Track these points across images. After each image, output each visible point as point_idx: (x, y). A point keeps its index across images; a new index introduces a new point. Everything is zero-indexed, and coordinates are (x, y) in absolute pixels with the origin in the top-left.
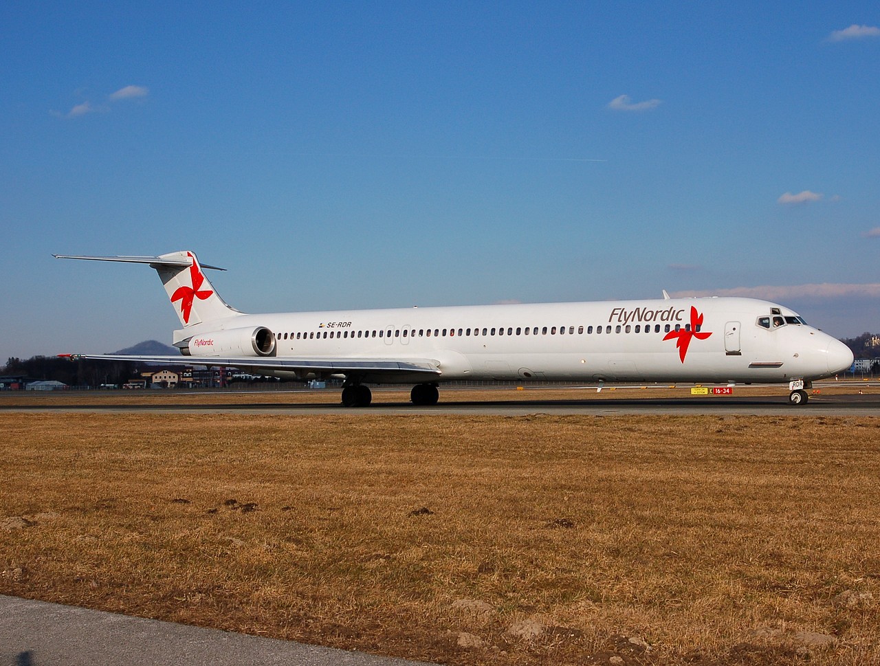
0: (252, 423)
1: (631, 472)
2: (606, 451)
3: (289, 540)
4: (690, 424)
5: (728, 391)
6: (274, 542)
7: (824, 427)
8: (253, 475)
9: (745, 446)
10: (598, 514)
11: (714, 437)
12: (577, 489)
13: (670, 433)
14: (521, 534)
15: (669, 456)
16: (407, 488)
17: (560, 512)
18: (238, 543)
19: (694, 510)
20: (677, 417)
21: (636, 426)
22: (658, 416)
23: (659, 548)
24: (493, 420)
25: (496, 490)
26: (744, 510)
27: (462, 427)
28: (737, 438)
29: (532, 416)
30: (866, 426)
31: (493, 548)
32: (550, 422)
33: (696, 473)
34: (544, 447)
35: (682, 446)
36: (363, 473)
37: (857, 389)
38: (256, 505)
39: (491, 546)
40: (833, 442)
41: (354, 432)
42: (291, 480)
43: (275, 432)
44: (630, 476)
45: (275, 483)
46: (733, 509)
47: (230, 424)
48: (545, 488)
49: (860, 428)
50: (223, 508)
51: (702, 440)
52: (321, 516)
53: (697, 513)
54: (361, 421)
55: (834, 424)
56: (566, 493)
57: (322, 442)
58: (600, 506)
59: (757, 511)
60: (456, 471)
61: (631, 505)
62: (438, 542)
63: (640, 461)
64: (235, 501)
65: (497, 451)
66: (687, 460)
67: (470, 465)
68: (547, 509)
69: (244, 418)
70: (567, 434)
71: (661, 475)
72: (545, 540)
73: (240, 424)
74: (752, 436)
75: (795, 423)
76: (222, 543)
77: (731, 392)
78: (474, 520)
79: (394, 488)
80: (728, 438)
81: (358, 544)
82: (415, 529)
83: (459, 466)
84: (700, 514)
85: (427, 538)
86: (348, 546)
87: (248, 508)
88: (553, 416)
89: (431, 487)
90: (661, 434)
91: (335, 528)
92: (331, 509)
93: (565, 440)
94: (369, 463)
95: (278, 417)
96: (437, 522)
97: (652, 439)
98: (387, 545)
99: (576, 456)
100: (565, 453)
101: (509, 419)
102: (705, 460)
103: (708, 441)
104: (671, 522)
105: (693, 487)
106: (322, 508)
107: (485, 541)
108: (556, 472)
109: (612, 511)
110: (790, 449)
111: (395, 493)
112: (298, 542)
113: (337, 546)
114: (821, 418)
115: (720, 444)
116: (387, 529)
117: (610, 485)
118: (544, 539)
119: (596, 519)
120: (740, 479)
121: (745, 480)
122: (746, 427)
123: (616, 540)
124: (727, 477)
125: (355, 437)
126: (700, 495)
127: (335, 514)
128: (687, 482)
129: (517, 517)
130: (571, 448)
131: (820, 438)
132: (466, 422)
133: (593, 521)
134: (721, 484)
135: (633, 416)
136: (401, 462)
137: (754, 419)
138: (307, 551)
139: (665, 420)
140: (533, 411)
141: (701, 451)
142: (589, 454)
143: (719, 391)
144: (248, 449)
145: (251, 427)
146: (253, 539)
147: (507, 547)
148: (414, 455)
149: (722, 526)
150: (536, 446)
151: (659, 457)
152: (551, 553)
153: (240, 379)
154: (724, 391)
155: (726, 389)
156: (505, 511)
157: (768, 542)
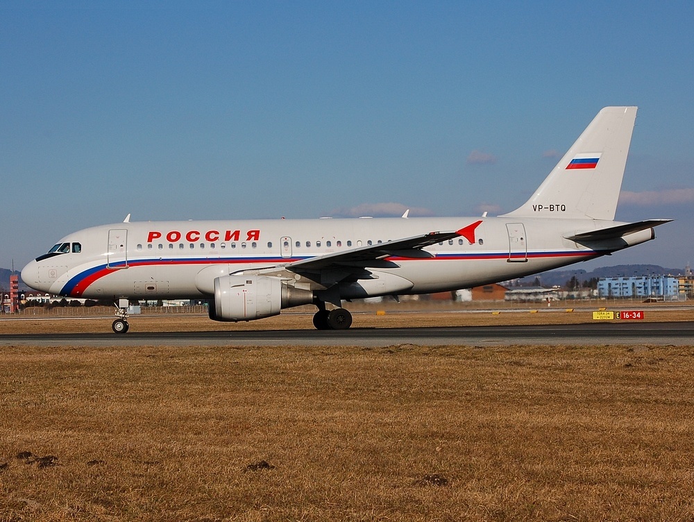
0: (50, 357)
1: (519, 416)
2: (487, 390)
3: (96, 501)
4: (592, 356)
5: (639, 315)
6: (77, 504)
8: (52, 421)
9: (660, 383)
10: (479, 469)
11: (622, 373)
12: (451, 437)
13: (567, 367)
14: (382, 493)
15: (566, 396)
16: (241, 437)
17: (431, 466)
18: (34, 505)
19: (597, 463)
20: (575, 348)
22: (551, 347)
23: (554, 511)
24: (348, 352)
25: (351, 438)
26: (659, 463)
27: (309, 361)
28: (650, 374)
29: (396, 347)
31: (348, 510)
32: (418, 354)
33: (601, 418)
34: (411, 386)
35: (581, 384)
36: (187, 418)
38: (56, 458)
39: (346, 509)
41: (176, 367)
42: (98, 427)
43: (79, 367)
44: (517, 421)
45: (79, 431)
46: (645, 462)
47: (23, 358)
48: (412, 436)
50: (14, 463)
51: (607, 377)
52: (136, 472)
53: (601, 467)
54: (184, 354)
56: (438, 443)
57: (137, 380)
58: (480, 458)
59: (675, 465)
60: (302, 415)
61: (519, 457)
62: (280, 504)
63: (529, 403)
64: (29, 454)
65: (353, 390)
66: (588, 401)
67: (320, 408)
68: (415, 462)
69: (40, 351)
70: (439, 369)
71: (556, 420)
72: (412, 501)
73: (35, 358)
74: (669, 371)
76: (14, 505)
77: (642, 317)
78: (324, 476)
79: (225, 437)
80: (640, 374)
81: (181, 507)
82: (252, 488)
83: (305, 409)
84: (605, 468)
85: (268, 499)
86: (169, 508)
87: (46, 462)
88: (423, 347)
89: (271, 435)
90: (555, 369)
91: (153, 487)
92: (148, 463)
93: (437, 377)
94: (195, 406)
95: (83, 350)
96: (279, 479)
97: (544, 375)
98: (217, 507)
99: (451, 396)
100: (437, 393)
101: (367, 351)
102: (611, 401)
103: (614, 377)
104: (569, 478)
105: (596, 435)
106: (138, 460)
107: (339, 502)
108: (425, 417)
109: (495, 465)
111: (227, 443)
112: (107, 503)
113: (156, 508)
116: (217, 487)
117: (493, 432)
118: (411, 499)
119: (476, 474)
120: (654, 424)
121: (660, 426)
122: (662, 359)
123: (500, 501)
124: (638, 421)
125: (177, 373)
126: (604, 445)
127: (153, 470)
128: (588, 429)
129: (378, 472)
130: (444, 386)
132: (314, 355)
133: (472, 477)
134: (631, 431)
135: (520, 347)
136: (235, 404)
137: (671, 350)
138: (118, 515)
140: (397, 342)
141: (605, 390)
142: (467, 394)
143: (627, 316)
144: (46, 389)
145: (49, 363)
146: (51, 501)
147: (365, 509)
148: (250, 396)
149: (632, 483)
150: (401, 384)
151: (552, 398)
152: (419, 517)
153: (35, 303)
154: (633, 315)
155: (637, 312)
156: (362, 465)
157: (690, 504)
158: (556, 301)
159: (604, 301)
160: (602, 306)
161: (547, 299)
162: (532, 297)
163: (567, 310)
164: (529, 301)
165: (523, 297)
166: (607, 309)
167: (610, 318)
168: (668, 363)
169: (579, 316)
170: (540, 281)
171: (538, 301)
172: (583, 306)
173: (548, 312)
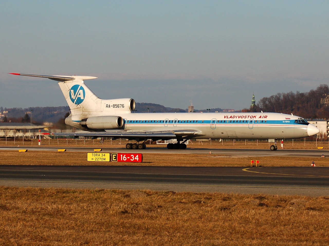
5: (137, 158)
7: (263, 211)
13: (57, 213)
20: (67, 192)
21: (10, 203)
22: (41, 190)
30: (320, 210)
37: (308, 160)
40: (275, 230)
49: (311, 212)
55: (277, 206)
74: (168, 219)
75: (225, 203)
90: (44, 215)
110: (218, 239)
114: (261, 198)
115: (125, 230)
122: (160, 207)
131: (258, 224)
135: (6, 189)
139: (50, 196)
143: (124, 158)
154: (131, 158)
155: (135, 155)
158: (47, 140)
159: (99, 141)
160: (96, 146)
161: (38, 136)
162: (20, 134)
163: (59, 150)
164: (18, 139)
165: (11, 134)
166: (103, 150)
167: (106, 161)
168: (167, 210)
169: (72, 156)
170: (31, 117)
171: (27, 140)
172: (76, 146)
173: (38, 152)
